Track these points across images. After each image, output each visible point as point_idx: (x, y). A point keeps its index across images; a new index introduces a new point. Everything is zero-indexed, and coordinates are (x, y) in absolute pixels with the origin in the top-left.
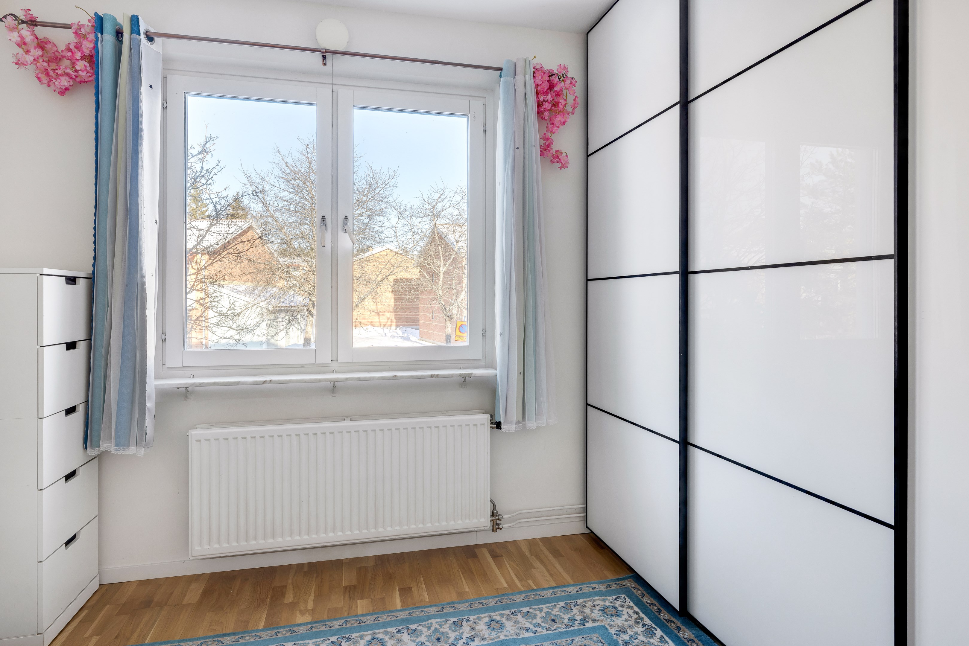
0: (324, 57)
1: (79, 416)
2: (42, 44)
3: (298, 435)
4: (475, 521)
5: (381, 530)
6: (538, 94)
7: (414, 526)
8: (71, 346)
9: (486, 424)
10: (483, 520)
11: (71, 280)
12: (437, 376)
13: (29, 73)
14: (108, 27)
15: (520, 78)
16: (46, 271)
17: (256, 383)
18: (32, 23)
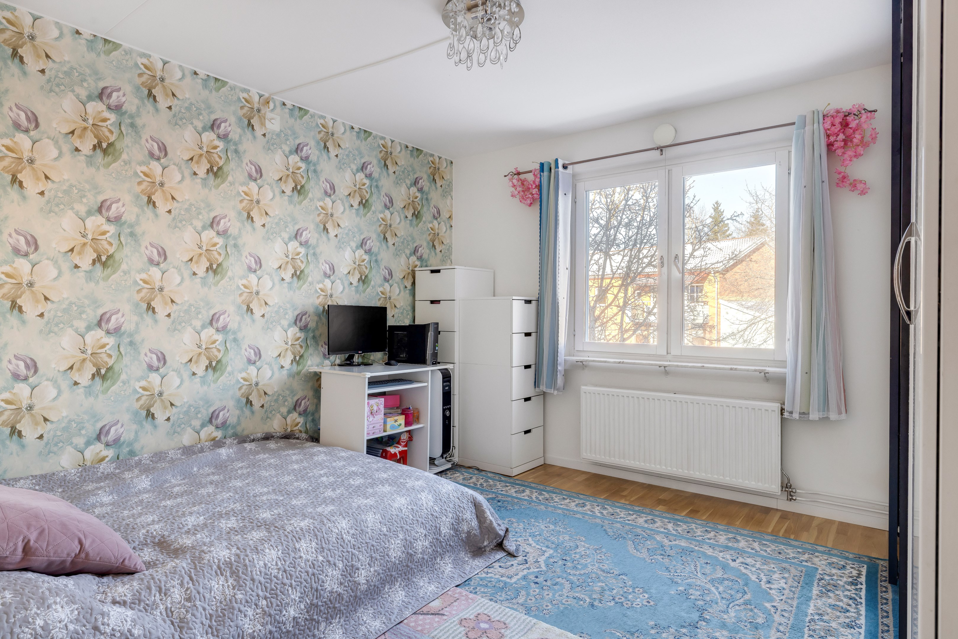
0: (662, 150)
1: (531, 371)
2: (523, 182)
3: (638, 398)
4: (767, 485)
5: (691, 472)
6: (828, 136)
7: (716, 476)
8: (528, 334)
9: (777, 411)
10: (773, 486)
11: (528, 302)
12: (736, 369)
13: (517, 200)
14: (546, 168)
15: (808, 128)
16: (514, 298)
17: (615, 362)
18: (519, 174)
